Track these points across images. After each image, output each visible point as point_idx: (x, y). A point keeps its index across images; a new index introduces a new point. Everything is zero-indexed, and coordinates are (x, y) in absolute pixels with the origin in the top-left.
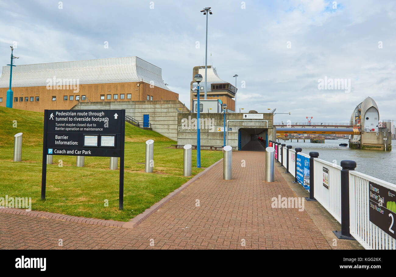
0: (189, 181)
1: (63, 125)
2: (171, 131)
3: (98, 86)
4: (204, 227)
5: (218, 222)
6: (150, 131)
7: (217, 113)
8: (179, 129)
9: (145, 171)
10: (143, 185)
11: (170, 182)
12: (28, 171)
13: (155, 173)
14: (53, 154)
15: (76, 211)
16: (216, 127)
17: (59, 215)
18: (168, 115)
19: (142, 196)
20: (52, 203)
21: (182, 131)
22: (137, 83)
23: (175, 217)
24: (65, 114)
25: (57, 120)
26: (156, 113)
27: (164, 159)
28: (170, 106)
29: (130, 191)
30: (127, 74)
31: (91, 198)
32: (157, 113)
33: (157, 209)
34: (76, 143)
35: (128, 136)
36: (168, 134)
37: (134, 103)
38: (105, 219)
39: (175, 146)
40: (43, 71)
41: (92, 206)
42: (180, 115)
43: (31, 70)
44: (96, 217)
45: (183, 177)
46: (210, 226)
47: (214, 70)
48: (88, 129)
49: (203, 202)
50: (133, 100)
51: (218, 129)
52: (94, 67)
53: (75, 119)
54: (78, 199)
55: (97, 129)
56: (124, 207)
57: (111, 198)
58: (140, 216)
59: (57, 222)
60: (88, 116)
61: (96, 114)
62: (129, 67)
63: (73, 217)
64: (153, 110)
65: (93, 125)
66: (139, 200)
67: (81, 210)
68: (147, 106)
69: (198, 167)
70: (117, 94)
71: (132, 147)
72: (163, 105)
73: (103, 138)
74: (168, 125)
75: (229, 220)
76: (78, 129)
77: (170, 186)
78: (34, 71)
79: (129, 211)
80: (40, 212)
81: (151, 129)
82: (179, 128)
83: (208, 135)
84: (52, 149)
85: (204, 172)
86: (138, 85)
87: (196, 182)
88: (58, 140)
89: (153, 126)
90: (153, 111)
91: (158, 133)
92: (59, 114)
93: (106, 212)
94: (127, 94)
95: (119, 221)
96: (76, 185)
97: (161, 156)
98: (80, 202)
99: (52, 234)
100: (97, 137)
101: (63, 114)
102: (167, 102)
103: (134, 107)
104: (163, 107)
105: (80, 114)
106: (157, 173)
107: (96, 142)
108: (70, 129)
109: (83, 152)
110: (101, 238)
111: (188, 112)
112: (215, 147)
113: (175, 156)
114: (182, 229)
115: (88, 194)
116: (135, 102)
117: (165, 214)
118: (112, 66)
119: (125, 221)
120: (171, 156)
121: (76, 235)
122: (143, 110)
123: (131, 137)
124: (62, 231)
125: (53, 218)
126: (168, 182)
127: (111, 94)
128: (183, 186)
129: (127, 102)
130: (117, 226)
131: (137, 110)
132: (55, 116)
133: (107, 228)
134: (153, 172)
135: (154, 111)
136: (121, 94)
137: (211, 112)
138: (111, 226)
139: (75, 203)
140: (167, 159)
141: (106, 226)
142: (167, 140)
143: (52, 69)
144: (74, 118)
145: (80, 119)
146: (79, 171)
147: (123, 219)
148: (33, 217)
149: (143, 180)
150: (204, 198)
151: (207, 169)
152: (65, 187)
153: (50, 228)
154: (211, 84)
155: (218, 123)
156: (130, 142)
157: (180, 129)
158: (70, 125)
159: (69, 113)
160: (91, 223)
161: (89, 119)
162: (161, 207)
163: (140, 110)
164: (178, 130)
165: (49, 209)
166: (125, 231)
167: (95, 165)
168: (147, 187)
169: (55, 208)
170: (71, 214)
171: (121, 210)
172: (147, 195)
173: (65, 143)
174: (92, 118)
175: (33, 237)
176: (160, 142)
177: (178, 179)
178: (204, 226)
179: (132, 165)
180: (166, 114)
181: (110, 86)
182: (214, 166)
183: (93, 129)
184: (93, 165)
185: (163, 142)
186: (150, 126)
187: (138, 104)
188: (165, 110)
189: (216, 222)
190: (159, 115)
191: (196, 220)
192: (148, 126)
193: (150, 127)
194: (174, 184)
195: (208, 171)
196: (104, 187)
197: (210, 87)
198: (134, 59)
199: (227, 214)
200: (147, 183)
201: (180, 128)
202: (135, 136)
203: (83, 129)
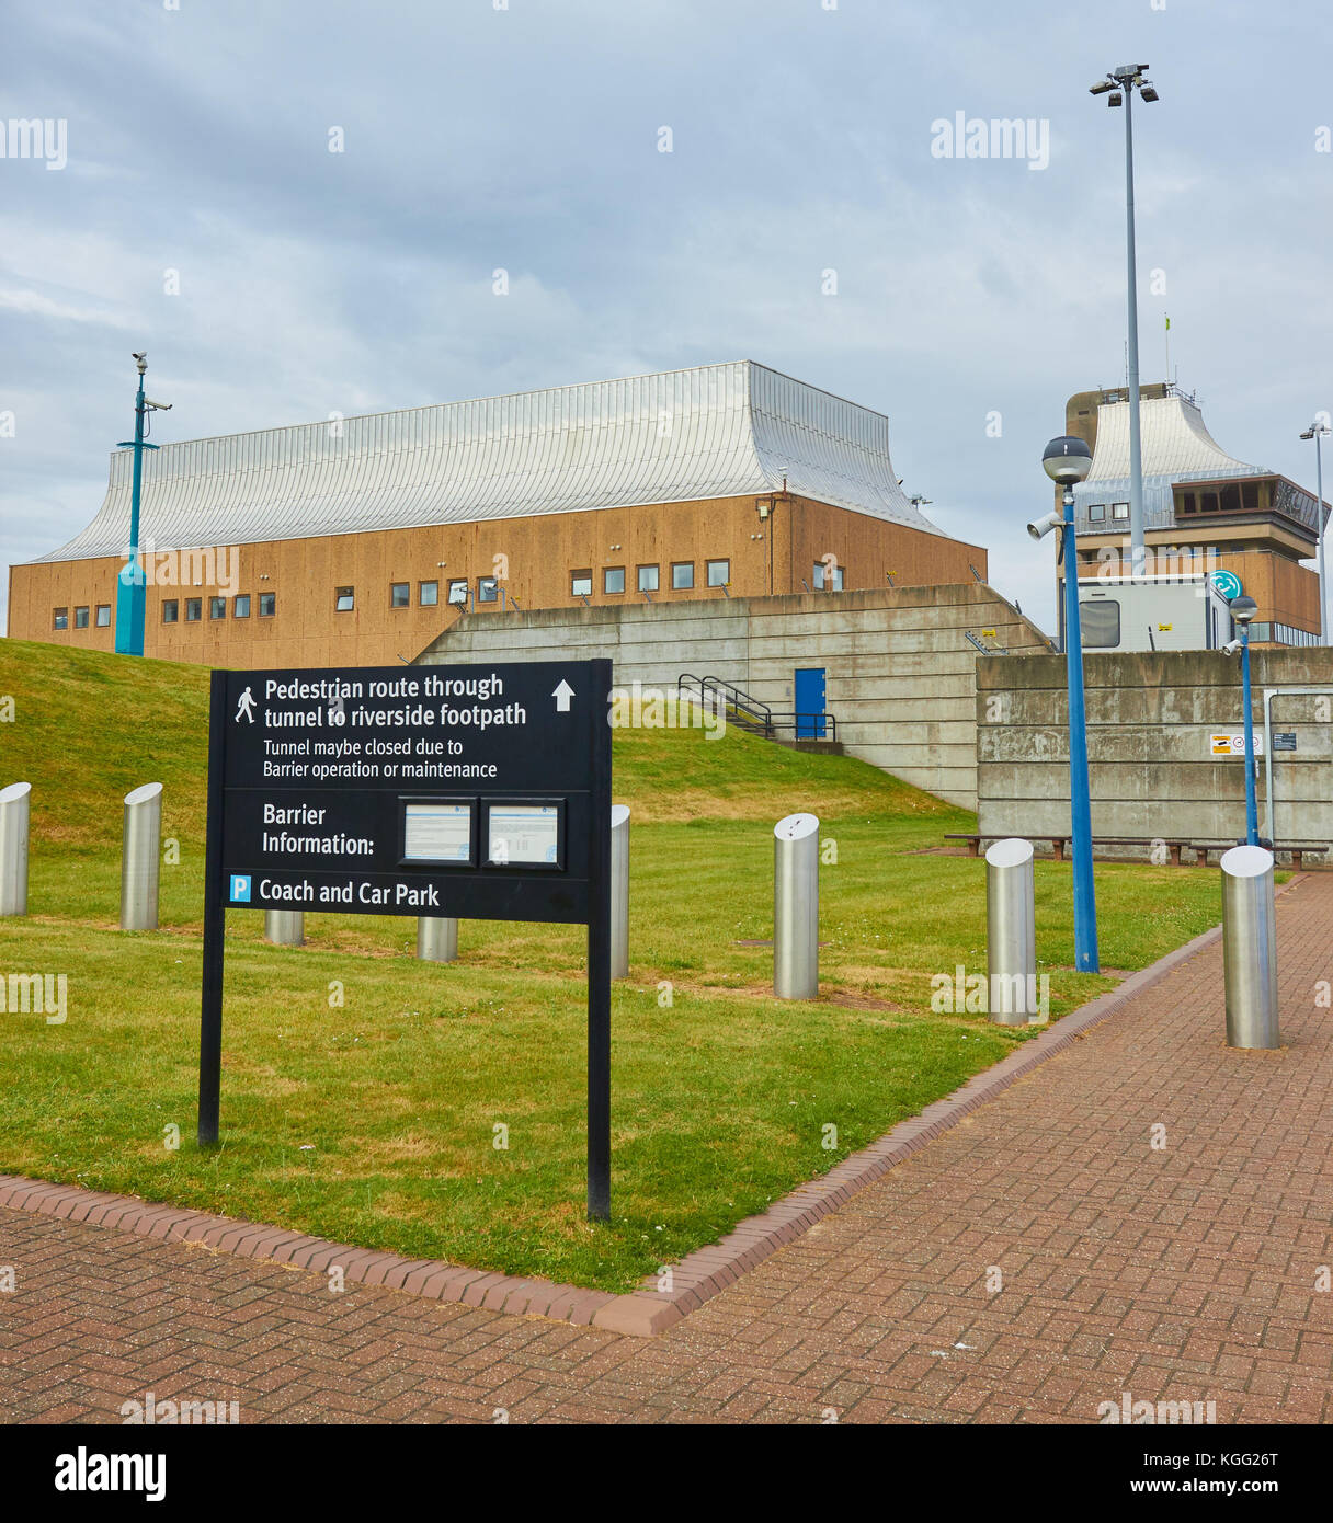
0: (1017, 1053)
1: (302, 748)
2: (945, 756)
3: (557, 525)
4: (1065, 1353)
5: (1159, 1321)
6: (831, 757)
7: (1204, 648)
8: (986, 748)
9: (775, 989)
10: (749, 1073)
11: (907, 1057)
12: (175, 982)
13: (828, 999)
14: (256, 902)
15: (359, 1219)
16: (1202, 732)
17: (273, 1236)
18: (929, 668)
19: (734, 1138)
20: (246, 1168)
21: (1006, 758)
22: (758, 500)
23: (906, 1276)
24: (311, 693)
25: (271, 722)
26: (860, 660)
27: (893, 920)
28: (937, 620)
29: (667, 1105)
30: (705, 455)
31: (456, 1142)
32: (870, 661)
33: (807, 1221)
34: (362, 846)
35: (713, 789)
36: (933, 772)
37: (742, 610)
38: (509, 1274)
39: (965, 841)
40: (294, 464)
41: (454, 1191)
42: (990, 669)
43: (239, 461)
44: (461, 1259)
45: (982, 1030)
46: (1108, 1344)
47: (1189, 404)
48: (420, 771)
49: (1086, 1185)
50: (742, 595)
51: (1215, 743)
52: (535, 430)
53: (358, 717)
54: (386, 1146)
55: (468, 771)
56: (619, 1206)
57: (557, 1146)
58: (707, 1262)
59: (259, 1275)
60: (422, 700)
61: (460, 688)
62: (712, 415)
63: (342, 1249)
64: (847, 641)
65: (446, 747)
66: (709, 1166)
67: (388, 1210)
68: (811, 622)
69: (1085, 967)
70: (657, 565)
71: (731, 851)
72: (899, 612)
73: (499, 816)
74: (931, 724)
75: (1227, 1312)
76: (372, 770)
77: (898, 1085)
78: (251, 466)
79: (641, 1227)
80: (185, 1216)
81: (837, 748)
82: (985, 738)
83: (1155, 780)
84: (249, 878)
85: (1118, 999)
86: (764, 511)
87: (1060, 1057)
88: (275, 830)
89: (847, 734)
90: (843, 651)
91: (876, 770)
92: (282, 691)
93: (515, 1227)
94: (708, 562)
95: (579, 1286)
96: (392, 1066)
97: (880, 902)
98: (395, 1165)
99: (221, 1341)
100: (466, 811)
101: (298, 690)
102: (922, 595)
103: (740, 630)
104: (898, 624)
105: (381, 689)
106: (842, 1003)
107: (465, 837)
108: (332, 770)
109: (399, 895)
110: (464, 1383)
111: (1040, 651)
112: (1198, 848)
113: (955, 902)
114: (933, 1353)
115: (444, 1119)
116: (750, 605)
117: (849, 1252)
118: (629, 417)
119: (611, 1289)
120: (934, 902)
121: (340, 1359)
122: (788, 642)
123: (727, 794)
124: (275, 1329)
125: (244, 1250)
126: (895, 1056)
127: (623, 568)
128: (978, 1084)
129: (705, 602)
130: (568, 1318)
131: (757, 650)
132: (262, 703)
133: (509, 1322)
134: (816, 996)
135: (850, 650)
136: (673, 564)
137: (1165, 644)
138: (532, 1316)
139: (367, 1167)
140: (907, 918)
141: (507, 1310)
142: (928, 808)
143: (333, 452)
144: (354, 714)
145: (380, 718)
146: (426, 985)
147: (603, 1275)
148: (146, 1238)
149: (754, 1041)
150: (1095, 1164)
151: (1133, 982)
152: (334, 1076)
153: (216, 1310)
154: (1175, 487)
155: (1212, 706)
156: (724, 823)
157: (990, 748)
158: (333, 749)
159: (331, 686)
160: (432, 1291)
161: (426, 717)
162: (831, 1207)
163: (775, 648)
164: (979, 752)
165: (229, 1199)
166: (605, 1352)
167: (511, 950)
168: (771, 1083)
169: (257, 1196)
170: (335, 1235)
171: (597, 1220)
172: (763, 1132)
173: (312, 844)
174: (443, 712)
175: (123, 1358)
176: (889, 817)
177: (953, 1038)
178: (1068, 1344)
179: (710, 955)
180: (920, 664)
181: (615, 521)
182: (1177, 964)
183: (448, 770)
184: (503, 954)
185: (903, 818)
186: (829, 732)
187: (766, 611)
188: (911, 643)
189: (1144, 1317)
190: (877, 672)
191: (1025, 1304)
192: (818, 729)
193: (829, 738)
194: (928, 1072)
195: (1145, 991)
196: (535, 1080)
197: (1167, 503)
198: (741, 376)
199: (1220, 1270)
200: (773, 1064)
201: (991, 743)
202: (751, 785)
203: (399, 771)
